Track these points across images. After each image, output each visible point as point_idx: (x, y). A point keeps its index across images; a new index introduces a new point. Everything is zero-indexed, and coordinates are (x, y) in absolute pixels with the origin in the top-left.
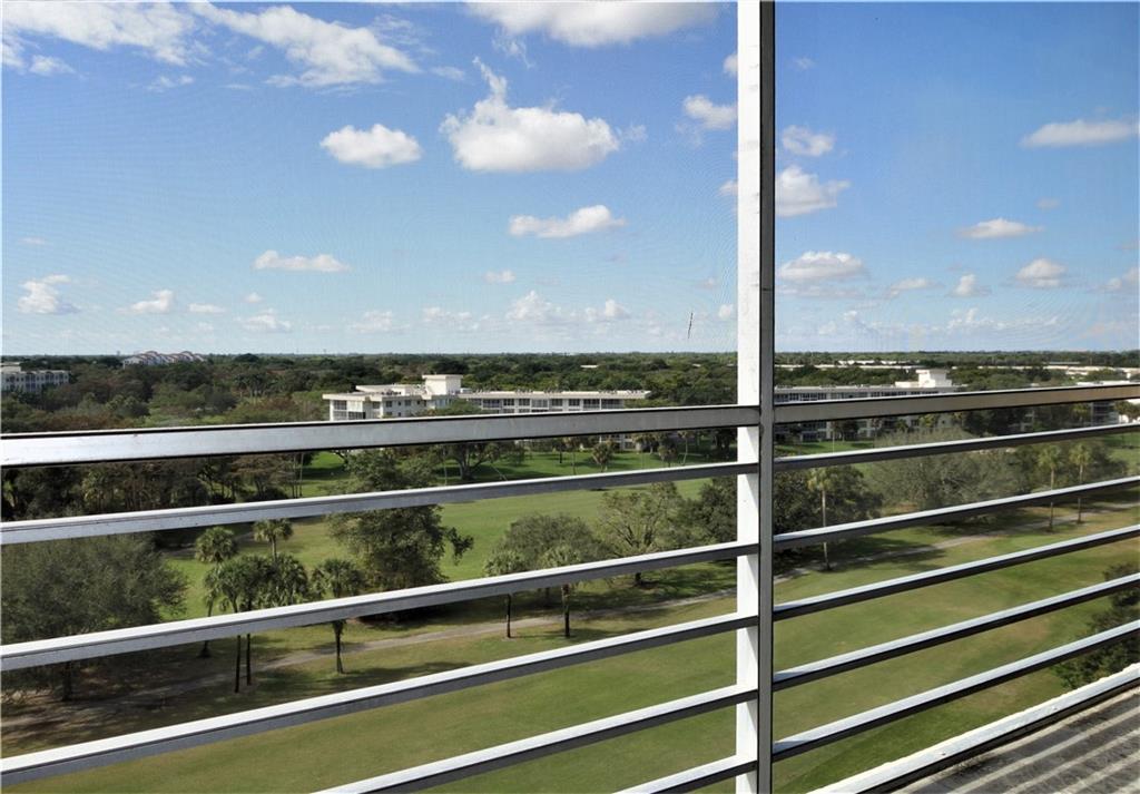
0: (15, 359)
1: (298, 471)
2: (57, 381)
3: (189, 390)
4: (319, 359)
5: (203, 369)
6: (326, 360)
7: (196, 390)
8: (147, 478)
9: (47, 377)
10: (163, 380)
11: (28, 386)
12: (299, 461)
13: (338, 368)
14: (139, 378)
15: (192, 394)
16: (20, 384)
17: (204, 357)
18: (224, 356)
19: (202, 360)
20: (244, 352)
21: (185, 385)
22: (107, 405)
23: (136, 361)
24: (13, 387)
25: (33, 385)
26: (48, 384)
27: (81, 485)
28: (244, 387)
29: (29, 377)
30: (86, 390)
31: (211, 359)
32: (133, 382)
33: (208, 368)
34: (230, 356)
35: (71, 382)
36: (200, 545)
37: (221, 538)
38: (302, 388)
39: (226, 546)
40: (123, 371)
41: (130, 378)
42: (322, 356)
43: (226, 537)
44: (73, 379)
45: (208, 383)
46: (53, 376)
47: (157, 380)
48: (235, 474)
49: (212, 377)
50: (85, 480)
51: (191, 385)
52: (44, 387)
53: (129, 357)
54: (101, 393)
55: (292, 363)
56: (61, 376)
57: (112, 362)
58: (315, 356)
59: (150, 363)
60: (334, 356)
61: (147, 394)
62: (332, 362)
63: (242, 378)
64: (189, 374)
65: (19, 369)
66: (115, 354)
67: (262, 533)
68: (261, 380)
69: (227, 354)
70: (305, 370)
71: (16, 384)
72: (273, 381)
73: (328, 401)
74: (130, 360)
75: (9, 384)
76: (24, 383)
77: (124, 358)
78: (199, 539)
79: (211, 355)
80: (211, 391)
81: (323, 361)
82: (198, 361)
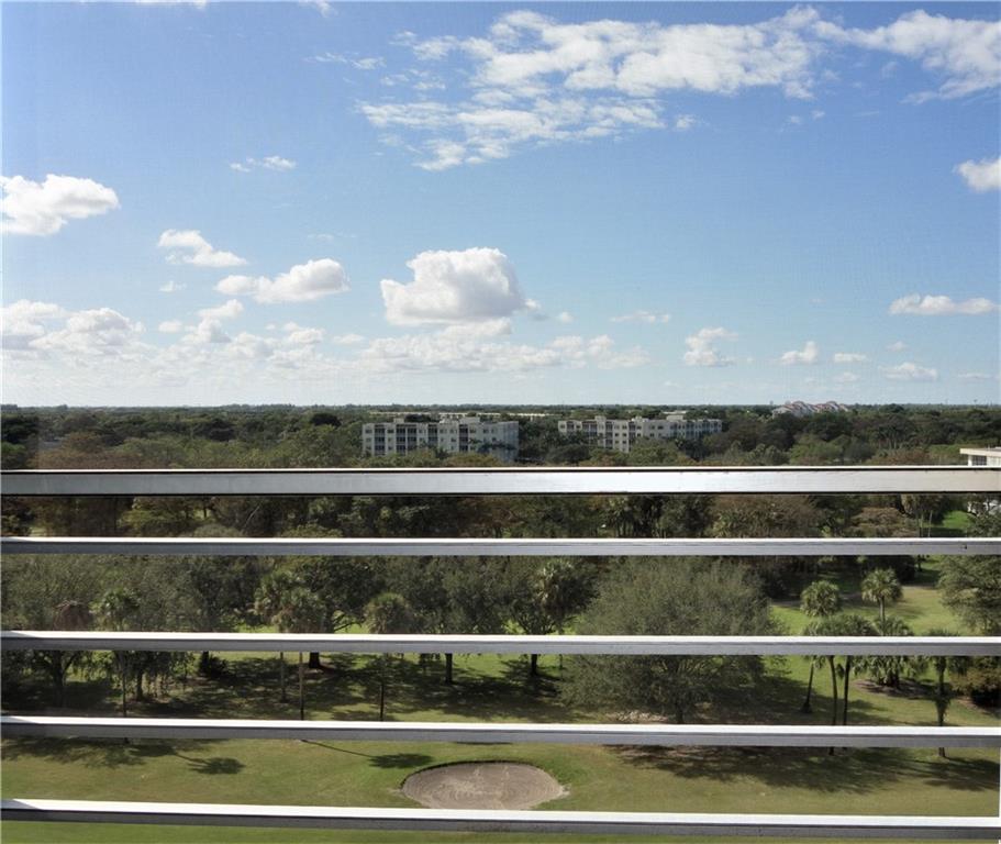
0: (684, 408)
1: (926, 530)
2: (712, 429)
3: (828, 440)
4: (969, 410)
5: (844, 419)
6: (975, 411)
7: (834, 441)
8: (770, 525)
9: (703, 425)
10: (804, 430)
11: (688, 433)
12: (927, 518)
13: (988, 420)
14: (782, 427)
15: (830, 445)
16: (681, 431)
17: (849, 407)
18: (870, 407)
19: (846, 410)
20: (889, 403)
21: (825, 436)
22: (751, 453)
23: (783, 410)
24: (675, 433)
25: (692, 433)
26: (704, 432)
27: (712, 527)
28: (882, 438)
29: (690, 425)
30: (733, 439)
31: (855, 409)
32: (778, 431)
33: (849, 420)
34: (876, 406)
35: (723, 431)
36: (806, 597)
37: (826, 592)
38: (943, 441)
39: (830, 602)
40: (772, 421)
41: (774, 427)
42: (972, 406)
43: (831, 592)
44: (726, 427)
45: (848, 434)
46: (708, 424)
47: (801, 430)
48: (857, 529)
49: (852, 428)
50: (716, 523)
51: (831, 435)
52: (701, 435)
53: (779, 407)
54: (749, 442)
55: (938, 414)
56: (716, 424)
57: (762, 411)
58: (965, 407)
59: (797, 414)
60: (986, 407)
61: (789, 443)
62: (982, 413)
63: (882, 429)
64: (829, 424)
65: (681, 417)
66: (768, 404)
67: (870, 592)
68: (901, 432)
69: (873, 404)
70: (952, 420)
71: (679, 431)
72: (914, 433)
73: (966, 456)
74: (778, 410)
75: (673, 431)
76: (685, 431)
77: (775, 407)
78: (805, 592)
79: (857, 406)
80: (850, 442)
81: (970, 414)
82: (843, 411)
